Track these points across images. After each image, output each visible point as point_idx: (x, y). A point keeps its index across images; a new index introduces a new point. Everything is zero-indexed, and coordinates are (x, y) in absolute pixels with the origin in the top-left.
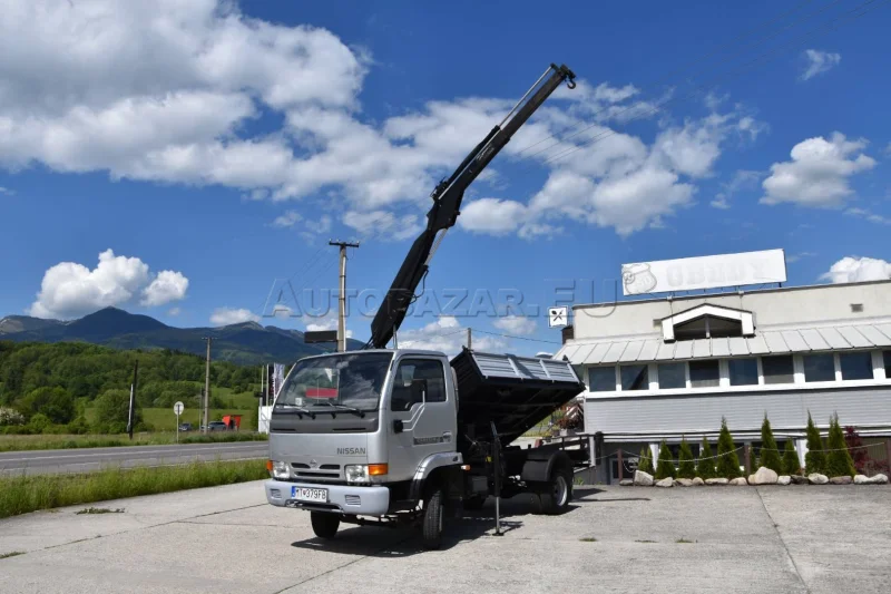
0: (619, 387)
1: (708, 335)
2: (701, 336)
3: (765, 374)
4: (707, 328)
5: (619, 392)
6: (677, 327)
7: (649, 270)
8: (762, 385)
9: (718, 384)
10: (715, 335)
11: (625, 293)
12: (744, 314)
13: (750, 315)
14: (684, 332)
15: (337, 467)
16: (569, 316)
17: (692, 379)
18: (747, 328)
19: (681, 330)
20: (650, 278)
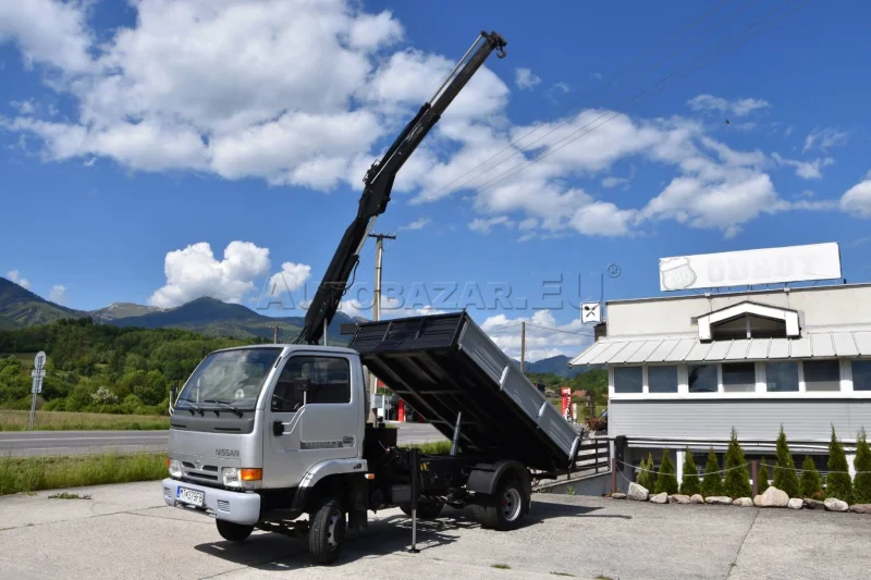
0: (646, 388)
1: (749, 335)
2: (741, 336)
3: (806, 380)
4: (748, 328)
5: (646, 394)
6: (714, 326)
7: (688, 264)
8: (803, 391)
9: (753, 390)
10: (756, 335)
11: (663, 289)
12: (788, 313)
13: (795, 315)
14: (721, 332)
15: (215, 469)
16: (603, 313)
17: (725, 383)
18: (792, 329)
19: (720, 329)
20: (689, 273)
